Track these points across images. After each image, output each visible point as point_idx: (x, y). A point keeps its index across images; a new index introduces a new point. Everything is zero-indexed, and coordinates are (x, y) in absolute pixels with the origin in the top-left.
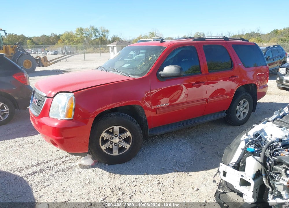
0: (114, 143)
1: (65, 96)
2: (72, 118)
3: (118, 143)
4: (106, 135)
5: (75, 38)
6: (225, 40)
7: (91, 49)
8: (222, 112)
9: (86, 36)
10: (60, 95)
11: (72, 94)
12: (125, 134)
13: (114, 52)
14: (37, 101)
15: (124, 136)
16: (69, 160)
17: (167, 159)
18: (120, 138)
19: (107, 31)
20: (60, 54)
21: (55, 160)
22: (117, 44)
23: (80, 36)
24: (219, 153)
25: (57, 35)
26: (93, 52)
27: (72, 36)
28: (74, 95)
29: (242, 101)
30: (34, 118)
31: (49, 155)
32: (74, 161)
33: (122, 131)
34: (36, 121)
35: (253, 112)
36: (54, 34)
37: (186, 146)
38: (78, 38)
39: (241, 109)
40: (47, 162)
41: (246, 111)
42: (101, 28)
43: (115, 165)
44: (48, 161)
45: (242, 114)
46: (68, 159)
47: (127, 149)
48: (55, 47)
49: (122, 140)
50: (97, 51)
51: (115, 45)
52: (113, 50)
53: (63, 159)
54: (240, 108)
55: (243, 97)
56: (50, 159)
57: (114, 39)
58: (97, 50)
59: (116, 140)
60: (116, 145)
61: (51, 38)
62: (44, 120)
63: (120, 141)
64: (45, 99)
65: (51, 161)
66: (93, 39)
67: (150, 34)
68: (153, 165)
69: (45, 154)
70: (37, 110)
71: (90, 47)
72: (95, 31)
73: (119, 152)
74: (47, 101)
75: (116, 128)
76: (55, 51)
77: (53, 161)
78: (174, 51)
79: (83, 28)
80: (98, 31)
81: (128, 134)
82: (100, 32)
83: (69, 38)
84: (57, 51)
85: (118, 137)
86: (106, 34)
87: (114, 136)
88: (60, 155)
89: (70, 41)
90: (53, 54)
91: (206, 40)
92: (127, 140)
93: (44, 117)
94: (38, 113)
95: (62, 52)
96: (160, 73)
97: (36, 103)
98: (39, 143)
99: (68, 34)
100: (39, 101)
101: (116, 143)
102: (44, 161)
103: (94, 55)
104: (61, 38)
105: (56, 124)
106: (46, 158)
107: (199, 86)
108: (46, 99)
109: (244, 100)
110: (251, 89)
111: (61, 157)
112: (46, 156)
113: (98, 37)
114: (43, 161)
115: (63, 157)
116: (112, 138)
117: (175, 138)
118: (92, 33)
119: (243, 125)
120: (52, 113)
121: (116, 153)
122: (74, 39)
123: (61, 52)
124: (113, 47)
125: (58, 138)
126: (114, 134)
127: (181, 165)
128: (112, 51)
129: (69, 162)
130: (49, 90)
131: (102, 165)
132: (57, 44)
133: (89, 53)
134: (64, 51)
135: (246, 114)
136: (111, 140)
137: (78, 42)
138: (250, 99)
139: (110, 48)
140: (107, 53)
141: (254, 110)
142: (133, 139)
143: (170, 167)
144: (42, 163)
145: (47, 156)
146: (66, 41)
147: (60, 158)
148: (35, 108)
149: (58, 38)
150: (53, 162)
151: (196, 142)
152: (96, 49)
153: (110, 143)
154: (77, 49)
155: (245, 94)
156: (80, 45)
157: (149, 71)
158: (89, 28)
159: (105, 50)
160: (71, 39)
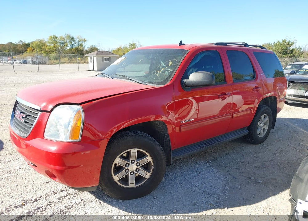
0: (130, 172)
1: (69, 109)
2: (79, 140)
3: (135, 171)
4: (120, 162)
5: (48, 47)
6: (245, 46)
7: (66, 59)
8: (244, 129)
9: (61, 45)
10: (61, 107)
11: (79, 107)
12: (145, 159)
13: (93, 63)
14: (24, 117)
15: (143, 161)
16: (67, 195)
17: (195, 189)
18: (138, 164)
19: (85, 41)
20: (30, 64)
21: (47, 196)
22: (97, 54)
23: (53, 45)
24: (253, 178)
25: (26, 43)
26: (68, 63)
27: (44, 44)
28: (83, 108)
29: (263, 116)
30: (19, 140)
31: (37, 189)
32: (75, 196)
33: (140, 156)
34: (22, 143)
35: (272, 128)
36: (22, 41)
37: (210, 171)
38: (51, 47)
39: (262, 125)
40: (36, 200)
41: (266, 127)
42: (78, 37)
43: (131, 201)
44: (38, 199)
45: (262, 131)
46: (64, 193)
47: (146, 178)
48: (23, 55)
49: (140, 167)
50: (73, 62)
51: (95, 55)
52: (93, 60)
53: (58, 194)
54: (260, 124)
55: (264, 112)
56: (40, 196)
57: (93, 49)
58: (73, 60)
59: (133, 167)
60: (132, 173)
61: (19, 46)
62: (36, 143)
63: (137, 169)
64: (38, 114)
65: (42, 199)
66: (68, 48)
67: (130, 46)
68: (181, 198)
69: (31, 187)
70: (22, 128)
71: (65, 57)
72: (70, 40)
73: (136, 183)
74: (42, 116)
75: (134, 151)
76: (24, 60)
77: (45, 198)
78: (197, 56)
79: (57, 36)
80: (74, 41)
81: (149, 159)
82: (77, 41)
83: (40, 46)
84: (26, 61)
85: (135, 163)
86: (83, 44)
87: (130, 163)
88: (53, 189)
89: (41, 50)
90: (21, 64)
91: (228, 45)
92: (146, 167)
93: (36, 138)
94: (27, 133)
95: (33, 61)
96: (184, 81)
97: (22, 119)
98: (20, 173)
99: (40, 42)
100: (26, 116)
101: (132, 172)
102: (32, 199)
103: (69, 65)
104: (30, 46)
105: (53, 149)
106: (33, 194)
107: (225, 98)
108: (40, 113)
109: (265, 114)
110: (270, 103)
111: (55, 191)
112: (32, 191)
113: (74, 47)
114: (30, 199)
115: (57, 192)
116: (127, 165)
117: (194, 160)
118: (68, 41)
119: (263, 143)
120: (48, 133)
121: (132, 184)
122: (46, 47)
123: (31, 62)
124: (92, 57)
125: (58, 168)
126: (131, 159)
127: (215, 197)
128: (91, 62)
129: (67, 198)
130: (44, 102)
131: (114, 201)
132: (25, 52)
133: (64, 63)
134: (34, 61)
135: (266, 131)
136: (126, 168)
137: (50, 51)
138: (271, 113)
139: (89, 58)
140: (84, 63)
141: (273, 127)
142: (154, 165)
143: (202, 200)
144: (29, 202)
145: (35, 190)
146: (37, 50)
147: (54, 193)
148: (19, 126)
149: (27, 46)
150: (44, 200)
151: (219, 165)
152: (71, 59)
153: (126, 172)
154: (50, 59)
155: (266, 108)
156: (53, 55)
157: (171, 78)
158: (64, 36)
159: (82, 60)
160: (43, 47)
